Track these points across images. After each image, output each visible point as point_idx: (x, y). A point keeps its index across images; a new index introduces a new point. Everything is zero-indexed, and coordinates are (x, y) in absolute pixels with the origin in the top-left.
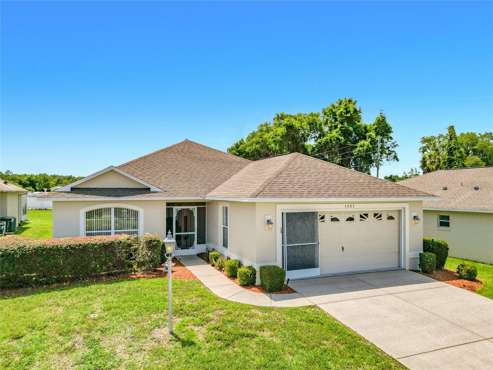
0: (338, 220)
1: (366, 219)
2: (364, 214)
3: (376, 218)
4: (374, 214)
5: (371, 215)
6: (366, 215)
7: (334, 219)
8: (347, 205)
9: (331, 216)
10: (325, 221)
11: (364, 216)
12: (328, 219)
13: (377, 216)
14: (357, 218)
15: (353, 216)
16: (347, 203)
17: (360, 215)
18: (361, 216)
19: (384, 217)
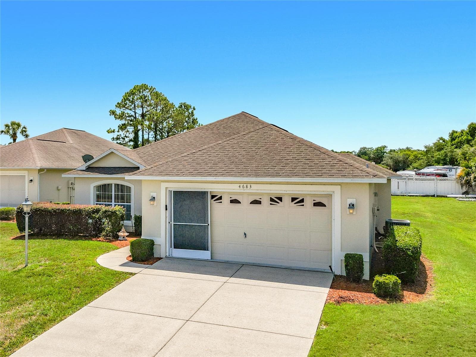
0: (239, 202)
1: (279, 203)
2: (276, 198)
3: (295, 203)
4: (292, 198)
5: (287, 200)
6: (280, 199)
7: (234, 201)
8: (242, 185)
9: (230, 198)
10: (222, 202)
11: (276, 200)
12: (226, 200)
13: (298, 201)
14: (266, 201)
15: (261, 199)
16: (242, 183)
17: (271, 198)
18: (272, 200)
19: (309, 203)
